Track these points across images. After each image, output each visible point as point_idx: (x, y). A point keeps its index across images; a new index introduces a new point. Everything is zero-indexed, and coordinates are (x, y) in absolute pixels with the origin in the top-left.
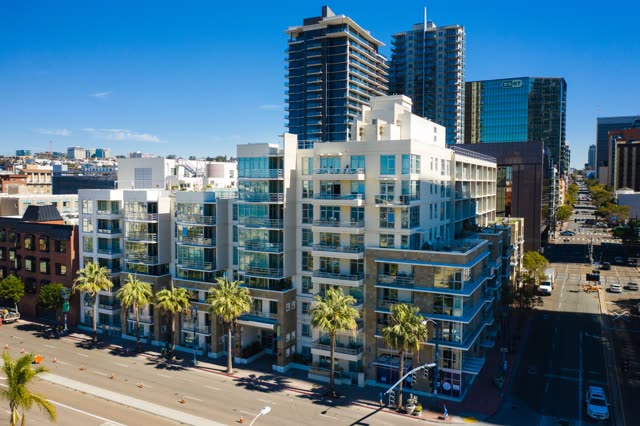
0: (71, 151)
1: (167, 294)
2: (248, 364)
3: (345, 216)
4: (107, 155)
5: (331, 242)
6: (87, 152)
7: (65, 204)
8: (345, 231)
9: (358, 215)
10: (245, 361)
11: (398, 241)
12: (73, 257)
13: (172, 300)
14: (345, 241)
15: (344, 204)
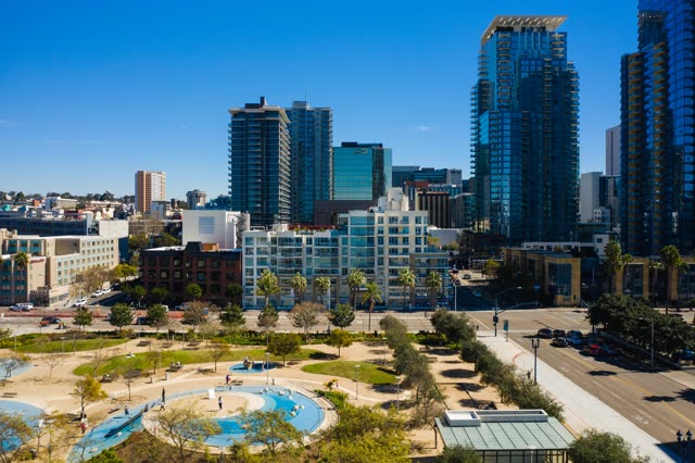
3: (400, 240)
5: (394, 251)
8: (400, 247)
9: (406, 240)
11: (423, 250)
14: (400, 251)
15: (400, 236)
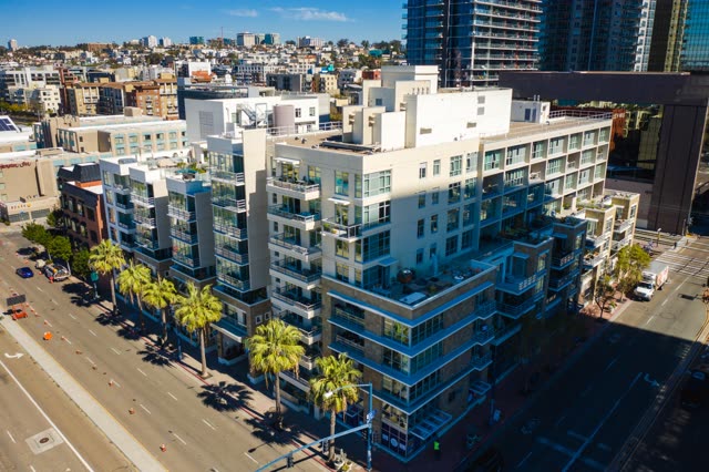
0: (240, 37)
1: (151, 288)
2: (229, 367)
4: (277, 41)
6: (256, 38)
7: (158, 136)
10: (228, 363)
11: (352, 274)
12: (101, 226)
13: (156, 296)
